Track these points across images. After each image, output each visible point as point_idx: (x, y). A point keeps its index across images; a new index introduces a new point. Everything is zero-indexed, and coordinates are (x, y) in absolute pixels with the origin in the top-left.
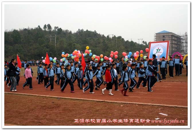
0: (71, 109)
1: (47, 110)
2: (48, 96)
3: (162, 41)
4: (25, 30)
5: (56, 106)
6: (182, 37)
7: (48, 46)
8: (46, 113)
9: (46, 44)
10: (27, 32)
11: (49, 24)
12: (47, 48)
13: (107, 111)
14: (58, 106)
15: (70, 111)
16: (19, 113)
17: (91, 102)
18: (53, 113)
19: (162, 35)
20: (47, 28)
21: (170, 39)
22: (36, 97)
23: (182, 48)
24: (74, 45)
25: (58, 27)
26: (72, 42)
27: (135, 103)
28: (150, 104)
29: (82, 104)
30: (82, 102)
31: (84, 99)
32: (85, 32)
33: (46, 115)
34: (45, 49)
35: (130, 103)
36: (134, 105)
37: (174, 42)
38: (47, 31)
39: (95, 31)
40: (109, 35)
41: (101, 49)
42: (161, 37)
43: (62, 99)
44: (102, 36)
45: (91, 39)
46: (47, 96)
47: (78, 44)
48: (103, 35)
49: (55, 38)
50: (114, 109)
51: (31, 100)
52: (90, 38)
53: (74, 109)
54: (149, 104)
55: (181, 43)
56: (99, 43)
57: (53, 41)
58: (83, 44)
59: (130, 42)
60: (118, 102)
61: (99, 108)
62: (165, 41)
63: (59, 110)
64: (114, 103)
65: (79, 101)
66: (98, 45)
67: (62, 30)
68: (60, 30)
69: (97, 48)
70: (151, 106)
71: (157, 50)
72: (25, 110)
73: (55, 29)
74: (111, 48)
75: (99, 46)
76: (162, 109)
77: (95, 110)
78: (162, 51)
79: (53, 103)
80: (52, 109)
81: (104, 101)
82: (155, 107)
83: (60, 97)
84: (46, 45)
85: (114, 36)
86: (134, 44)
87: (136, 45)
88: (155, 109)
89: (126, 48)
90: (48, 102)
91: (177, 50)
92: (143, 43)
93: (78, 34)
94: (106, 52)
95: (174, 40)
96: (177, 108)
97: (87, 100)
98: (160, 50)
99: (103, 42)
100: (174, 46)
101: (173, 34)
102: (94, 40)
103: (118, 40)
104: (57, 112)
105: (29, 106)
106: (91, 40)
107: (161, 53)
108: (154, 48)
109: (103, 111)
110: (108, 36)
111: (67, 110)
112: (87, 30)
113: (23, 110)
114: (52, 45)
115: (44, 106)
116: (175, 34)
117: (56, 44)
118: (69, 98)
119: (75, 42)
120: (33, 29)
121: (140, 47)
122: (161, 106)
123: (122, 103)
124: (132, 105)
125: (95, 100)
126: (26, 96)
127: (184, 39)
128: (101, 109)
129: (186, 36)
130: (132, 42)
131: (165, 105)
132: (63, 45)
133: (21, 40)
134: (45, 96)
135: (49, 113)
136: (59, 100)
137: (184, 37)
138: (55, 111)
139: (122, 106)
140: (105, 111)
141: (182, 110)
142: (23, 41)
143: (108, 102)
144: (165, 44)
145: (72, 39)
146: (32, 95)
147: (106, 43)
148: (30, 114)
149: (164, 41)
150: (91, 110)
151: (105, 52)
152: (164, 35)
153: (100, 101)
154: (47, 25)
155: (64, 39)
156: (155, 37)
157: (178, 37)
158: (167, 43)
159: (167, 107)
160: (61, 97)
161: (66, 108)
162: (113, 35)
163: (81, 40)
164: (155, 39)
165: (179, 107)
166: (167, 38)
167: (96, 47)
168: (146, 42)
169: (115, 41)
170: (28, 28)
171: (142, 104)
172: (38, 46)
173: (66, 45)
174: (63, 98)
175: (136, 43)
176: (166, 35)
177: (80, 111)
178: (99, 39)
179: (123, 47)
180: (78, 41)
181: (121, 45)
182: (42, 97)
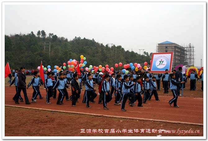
0: (66, 123)
1: (40, 125)
2: (41, 109)
3: (165, 52)
4: (17, 36)
5: (50, 120)
6: (186, 49)
7: (42, 55)
8: (39, 128)
9: (40, 52)
10: (19, 38)
11: (43, 30)
12: (41, 56)
13: (105, 127)
14: (52, 120)
15: (66, 126)
16: (9, 128)
17: (88, 116)
18: (47, 128)
19: (165, 46)
20: (41, 35)
21: (174, 50)
22: (27, 110)
23: (185, 61)
24: (70, 54)
25: (53, 34)
26: (68, 50)
27: (135, 118)
28: (152, 120)
29: (78, 118)
30: (78, 116)
31: (81, 113)
32: (82, 39)
33: (39, 130)
34: (39, 57)
35: (130, 119)
36: (134, 120)
37: (177, 54)
38: (41, 38)
39: (93, 39)
40: (108, 44)
41: (99, 59)
42: (164, 48)
43: (56, 113)
44: (100, 44)
46: (40, 109)
47: (75, 53)
48: (102, 44)
49: (49, 46)
50: (113, 124)
51: (22, 113)
52: (88, 47)
53: (69, 123)
54: (150, 120)
55: (184, 55)
56: (97, 52)
57: (47, 48)
59: (130, 52)
60: (117, 117)
61: (96, 123)
62: (168, 52)
63: (53, 125)
64: (113, 118)
65: (75, 115)
67: (57, 37)
68: (55, 37)
70: (153, 122)
71: (160, 61)
72: (15, 124)
73: (50, 36)
74: (110, 59)
75: (97, 56)
76: (164, 125)
77: (92, 125)
78: (165, 63)
79: (47, 116)
80: (46, 123)
81: (102, 115)
82: (157, 123)
83: (54, 110)
85: (114, 45)
86: (135, 55)
87: (137, 55)
88: (157, 125)
89: (126, 58)
90: (41, 116)
91: (181, 62)
92: (144, 54)
93: (75, 42)
95: (177, 51)
96: (180, 125)
97: (84, 115)
98: (163, 62)
99: (101, 52)
100: (177, 58)
101: (177, 45)
102: (91, 48)
104: (51, 127)
105: (20, 120)
106: (88, 50)
107: (164, 65)
108: (157, 60)
109: (101, 127)
110: (107, 46)
111: (62, 124)
112: (85, 38)
113: (14, 123)
114: (46, 54)
115: (37, 120)
116: (179, 45)
117: (51, 52)
118: (64, 111)
119: (71, 51)
120: (26, 35)
121: (141, 58)
122: (164, 122)
123: (121, 118)
124: (133, 120)
125: (93, 114)
126: (17, 109)
127: (188, 50)
128: (98, 124)
129: (190, 47)
130: (133, 52)
131: (168, 121)
132: (58, 54)
133: (12, 47)
134: (38, 109)
135: (43, 128)
136: (53, 114)
137: (188, 49)
138: (49, 126)
139: (121, 121)
140: (104, 127)
141: (186, 127)
142: (14, 47)
143: (107, 117)
144: (169, 56)
145: (68, 47)
146: (24, 108)
147: (105, 52)
148: (21, 129)
149: (166, 52)
150: (88, 126)
151: (103, 62)
152: (167, 45)
153: (98, 116)
154: (41, 31)
155: (60, 48)
156: (158, 48)
157: (182, 49)
158: (170, 55)
159: (170, 123)
160: (56, 110)
161: (60, 122)
162: (112, 44)
163: (77, 49)
164: (158, 50)
165: (182, 124)
166: (170, 49)
167: (94, 57)
168: (147, 53)
169: (115, 50)
170: (20, 34)
171: (143, 120)
172: (30, 54)
173: (61, 53)
174: (57, 112)
175: (137, 53)
176: (169, 46)
177: (76, 126)
178: (97, 48)
179: (122, 58)
180: (74, 50)
181: (121, 55)
182: (34, 110)
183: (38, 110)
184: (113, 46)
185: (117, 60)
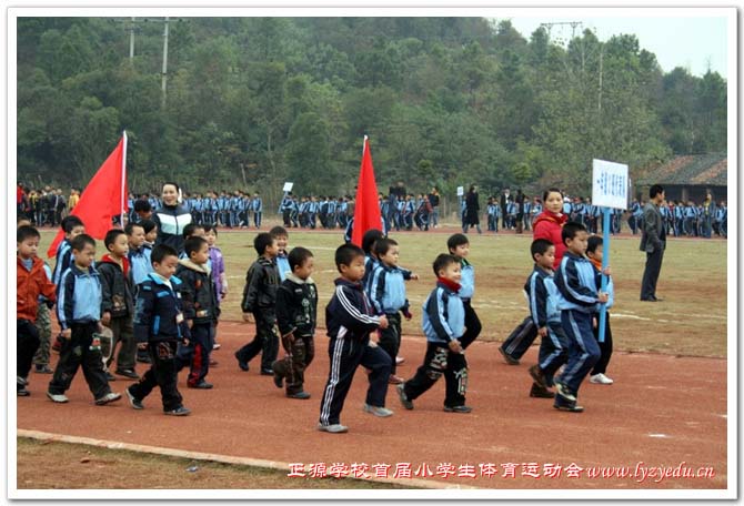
2: (121, 445)
7: (113, 92)
9: (99, 72)
12: (106, 100)
24: (297, 87)
26: (281, 66)
34: (92, 108)
40: (550, 26)
41: (485, 126)
43: (219, 471)
44: (496, 27)
45: (414, 50)
46: (112, 445)
47: (327, 83)
48: (506, 25)
52: (410, 46)
56: (476, 81)
57: (150, 51)
58: (360, 84)
59: (694, 80)
66: (466, 96)
69: (461, 117)
74: (559, 122)
75: (471, 103)
83: (203, 456)
84: (99, 81)
85: (587, 32)
89: (667, 120)
94: (521, 146)
99: (500, 78)
102: (436, 52)
103: (613, 59)
106: (413, 60)
110: (539, 35)
114: (138, 84)
117: (171, 72)
118: (272, 464)
119: (301, 68)
130: (712, 79)
132: (218, 88)
134: (95, 442)
136: (200, 477)
147: (527, 80)
151: (511, 147)
155: (228, 45)
160: (214, 457)
162: (574, 25)
163: (344, 54)
167: (451, 108)
169: (593, 68)
172: (38, 88)
173: (236, 84)
174: (225, 465)
178: (475, 52)
179: (644, 118)
180: (325, 61)
181: (637, 100)
182: (73, 452)
183: (98, 449)
184: (582, 36)
185: (608, 132)
